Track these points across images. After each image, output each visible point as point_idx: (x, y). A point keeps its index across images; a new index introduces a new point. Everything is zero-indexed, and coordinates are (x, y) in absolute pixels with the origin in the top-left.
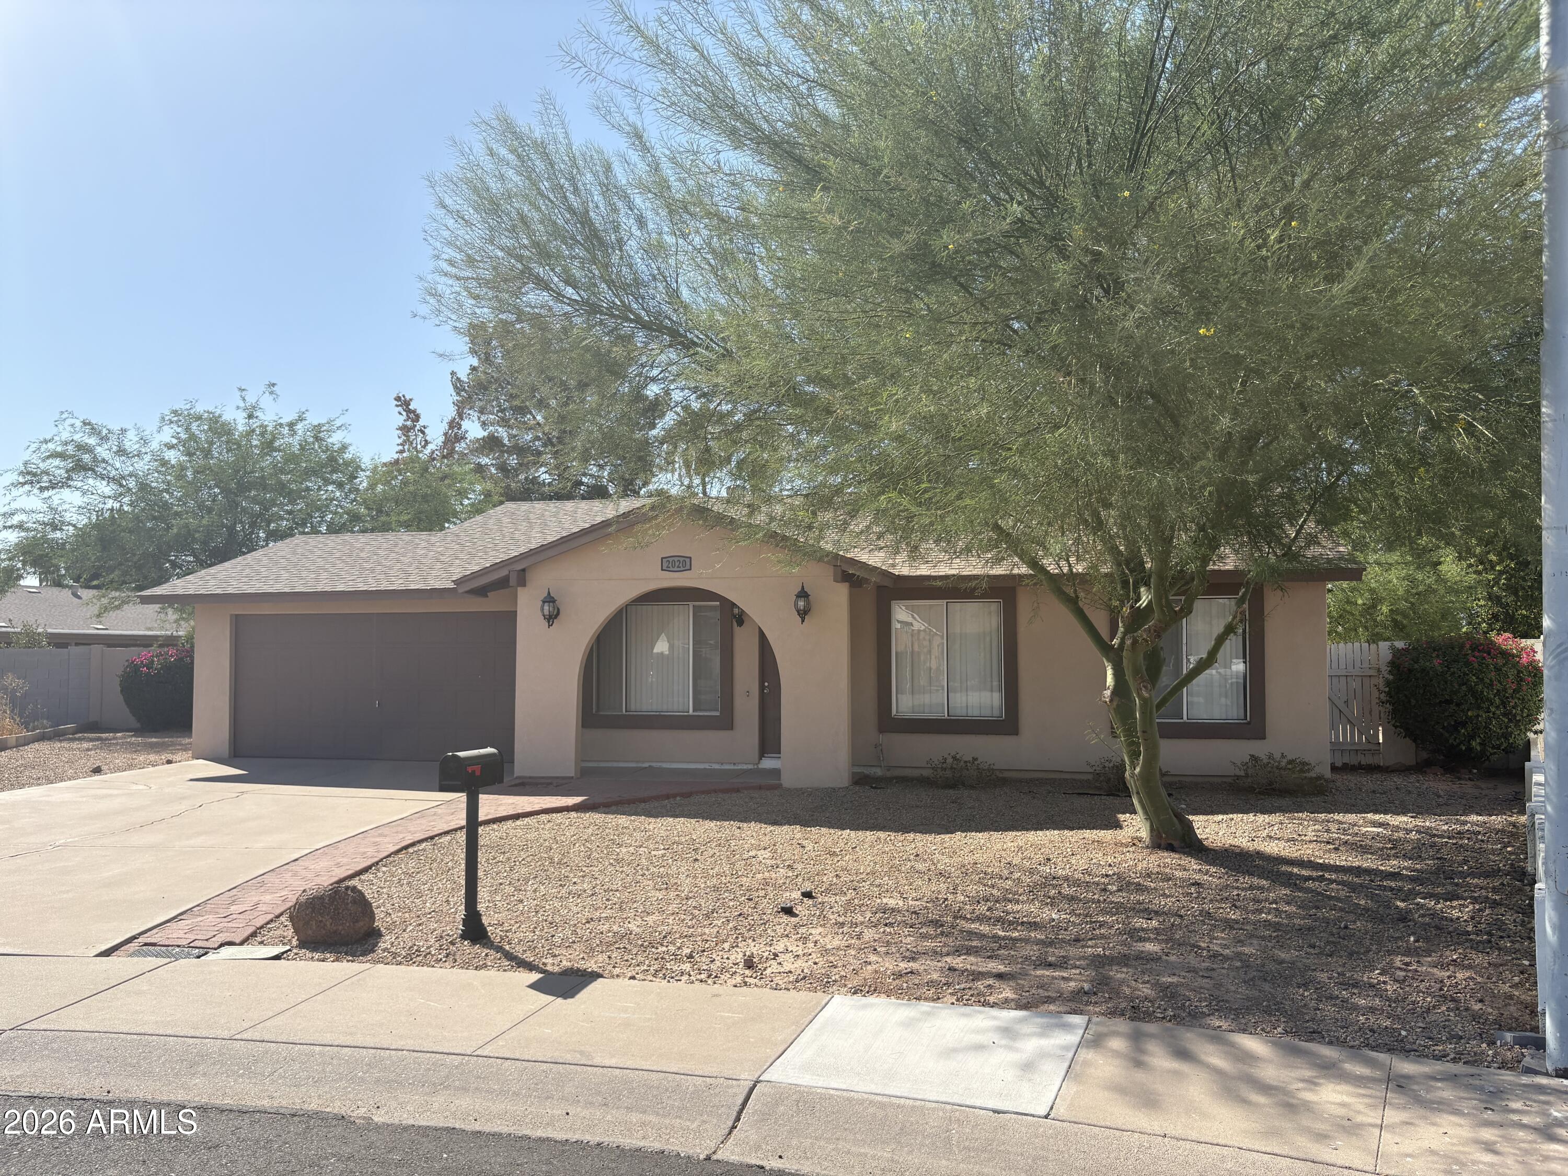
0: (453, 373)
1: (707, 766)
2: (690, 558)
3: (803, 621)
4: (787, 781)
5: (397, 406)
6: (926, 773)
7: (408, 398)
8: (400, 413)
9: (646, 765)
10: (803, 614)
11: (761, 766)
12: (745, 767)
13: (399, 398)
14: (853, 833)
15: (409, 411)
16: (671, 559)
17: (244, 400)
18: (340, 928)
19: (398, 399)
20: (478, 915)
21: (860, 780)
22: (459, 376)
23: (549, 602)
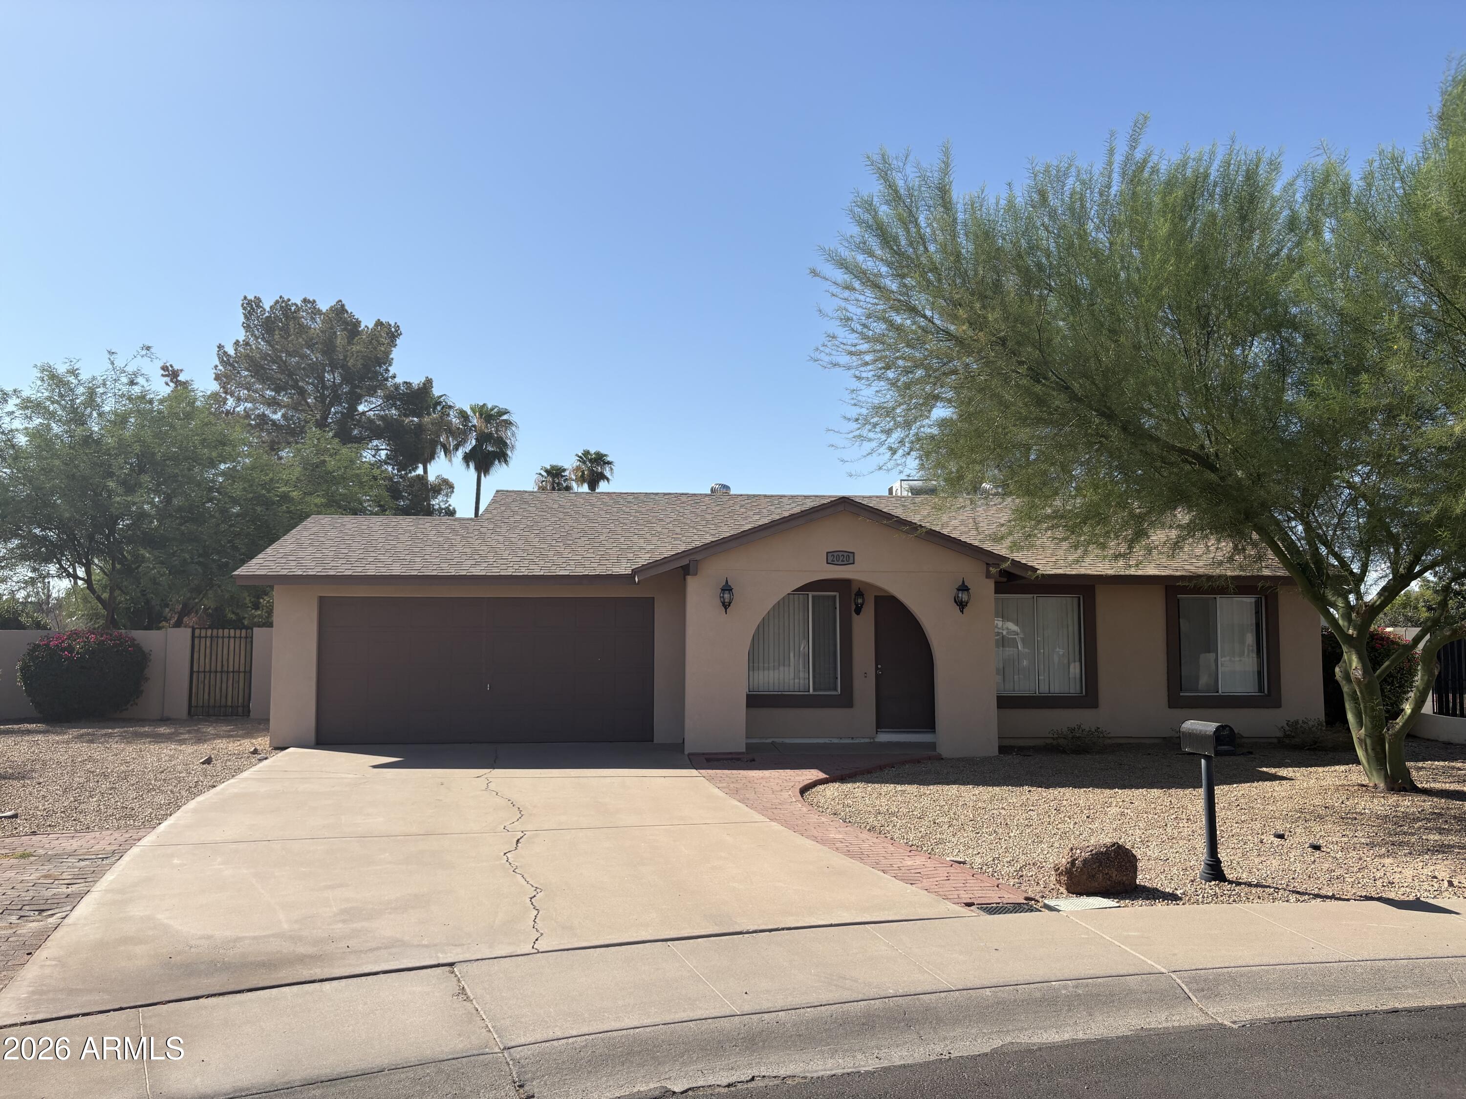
0: (220, 347)
1: (827, 741)
2: (853, 553)
3: (962, 612)
4: (944, 750)
5: (163, 375)
7: (176, 368)
8: (167, 384)
9: (769, 741)
11: (877, 740)
12: (863, 741)
13: (167, 367)
15: (178, 383)
16: (835, 554)
17: (112, 363)
19: (165, 368)
22: (226, 349)
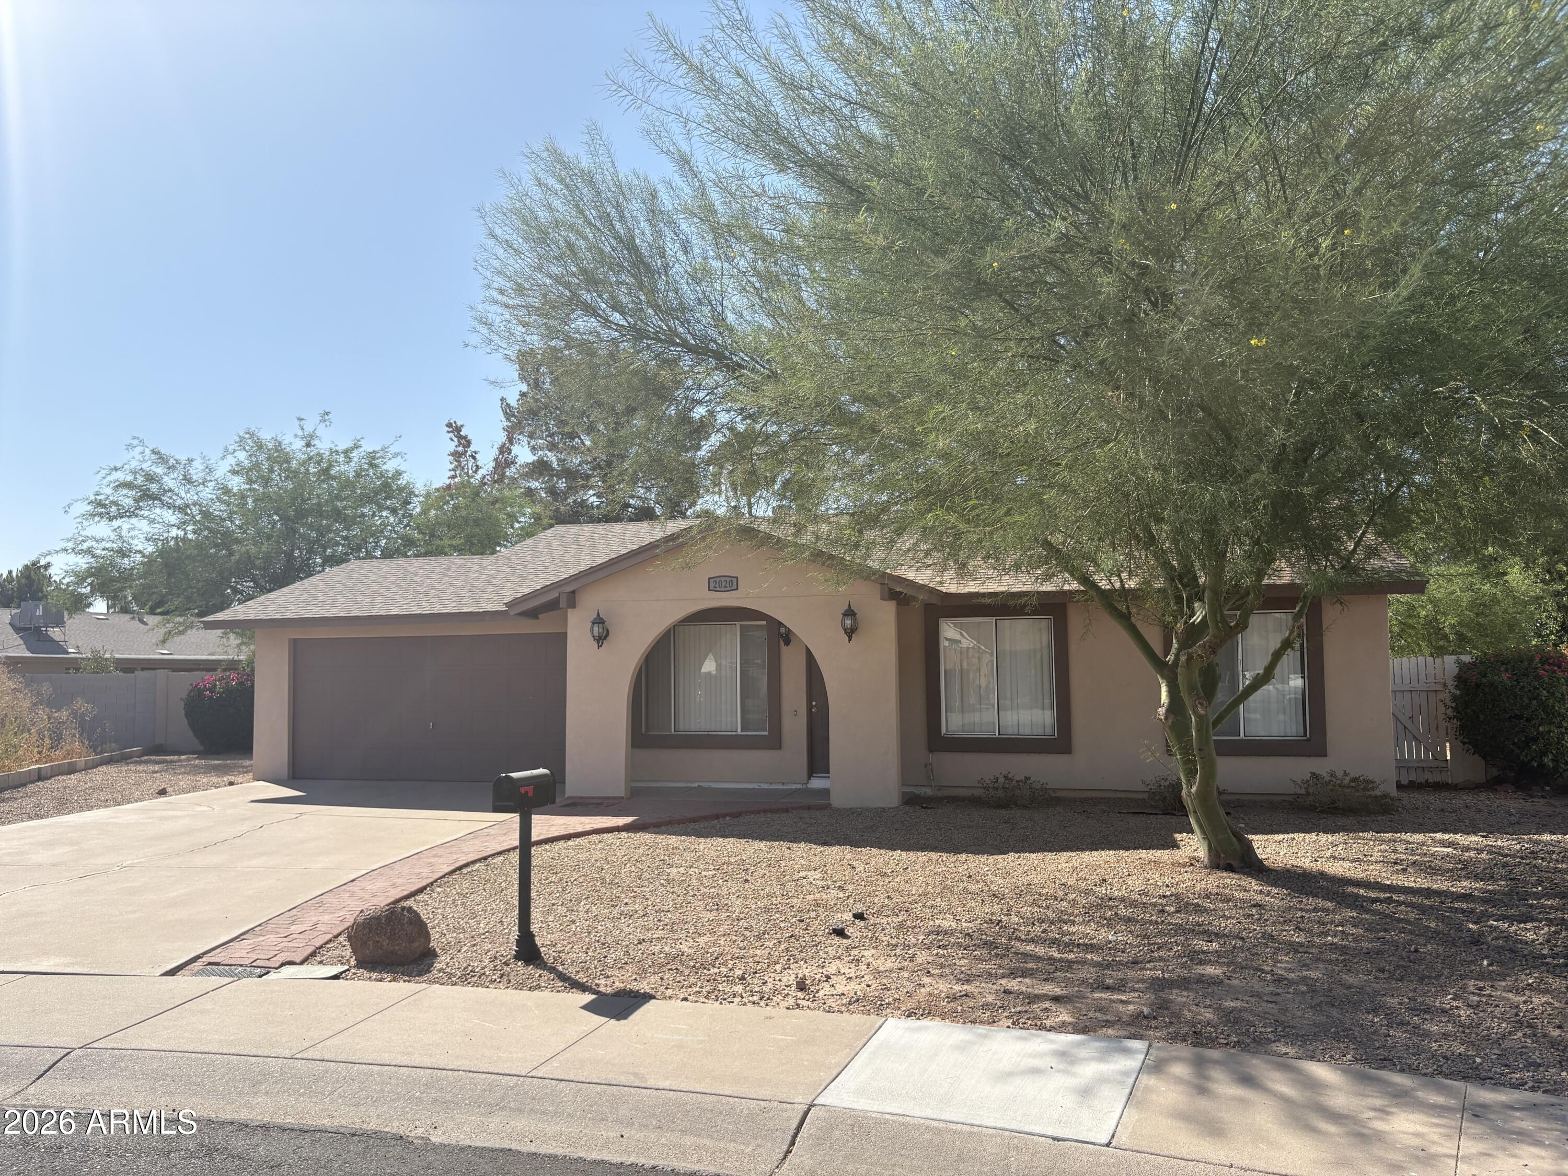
0: (503, 399)
1: (755, 786)
2: (737, 578)
3: (850, 640)
4: (837, 801)
5: (448, 432)
6: (977, 792)
7: (459, 424)
8: (452, 440)
9: (696, 785)
10: (850, 633)
11: (809, 786)
12: (794, 787)
13: (451, 424)
14: (904, 854)
15: (460, 437)
17: (302, 429)
18: (397, 948)
19: (449, 425)
20: (532, 936)
21: (910, 800)
22: (508, 402)
23: (599, 623)
